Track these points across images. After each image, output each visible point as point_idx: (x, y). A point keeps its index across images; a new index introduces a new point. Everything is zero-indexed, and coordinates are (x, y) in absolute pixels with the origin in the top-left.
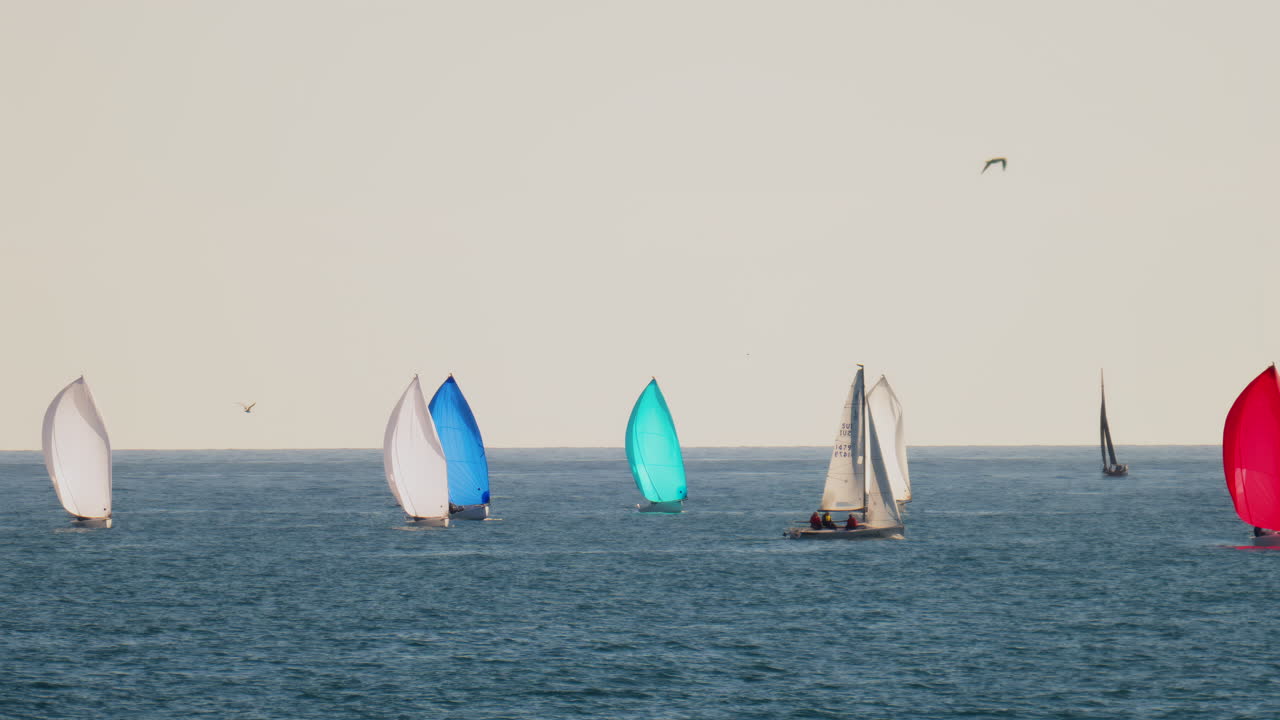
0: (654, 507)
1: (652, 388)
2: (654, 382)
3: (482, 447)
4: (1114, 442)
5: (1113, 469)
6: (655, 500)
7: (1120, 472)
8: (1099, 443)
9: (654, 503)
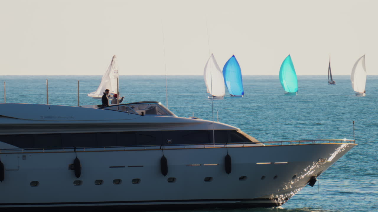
0: (288, 94)
1: (288, 58)
2: (289, 56)
3: (241, 75)
4: (332, 74)
5: (332, 82)
6: (289, 91)
7: (333, 83)
8: (328, 74)
9: (288, 93)
